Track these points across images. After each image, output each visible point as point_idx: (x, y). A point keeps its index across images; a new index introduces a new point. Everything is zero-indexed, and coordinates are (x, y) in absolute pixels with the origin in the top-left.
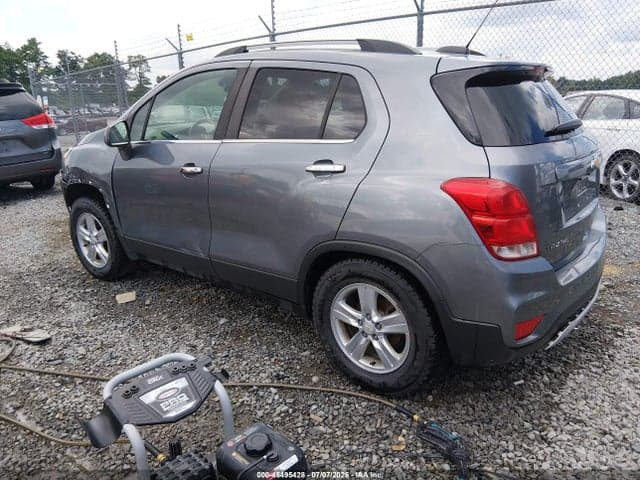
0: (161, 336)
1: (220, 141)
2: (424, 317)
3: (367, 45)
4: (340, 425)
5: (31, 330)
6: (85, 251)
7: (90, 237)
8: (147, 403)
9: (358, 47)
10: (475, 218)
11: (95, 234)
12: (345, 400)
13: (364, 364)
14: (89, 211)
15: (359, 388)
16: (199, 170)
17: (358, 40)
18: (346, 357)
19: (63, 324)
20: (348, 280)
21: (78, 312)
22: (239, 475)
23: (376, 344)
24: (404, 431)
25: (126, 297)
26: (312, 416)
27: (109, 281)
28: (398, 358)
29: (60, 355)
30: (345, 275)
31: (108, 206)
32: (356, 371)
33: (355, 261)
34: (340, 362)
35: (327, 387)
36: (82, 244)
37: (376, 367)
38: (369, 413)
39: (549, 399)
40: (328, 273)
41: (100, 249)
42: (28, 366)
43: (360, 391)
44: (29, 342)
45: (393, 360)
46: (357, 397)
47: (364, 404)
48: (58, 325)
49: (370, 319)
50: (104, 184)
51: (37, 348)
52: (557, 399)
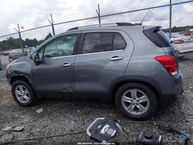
0: (62, 119)
1: (76, 55)
2: (153, 95)
3: (119, 24)
4: (136, 131)
5: (14, 127)
6: (19, 99)
7: (21, 93)
8: (103, 133)
9: (117, 25)
10: (165, 66)
11: (23, 92)
12: (132, 124)
13: (134, 113)
14: (21, 84)
15: (133, 120)
16: (70, 65)
17: (117, 23)
18: (128, 112)
19: (24, 123)
20: (127, 89)
21: (26, 118)
22: (152, 144)
23: (138, 106)
24: (154, 128)
25: (40, 111)
26: (126, 131)
27: (30, 107)
28: (146, 109)
29: (31, 133)
30: (126, 88)
31: (30, 82)
32: (132, 115)
33: (129, 83)
34: (126, 114)
35: (124, 122)
36: (17, 96)
37: (138, 113)
38: (141, 126)
39: (181, 112)
40: (120, 89)
41: (25, 97)
42: (22, 139)
43: (134, 121)
44: (16, 131)
45: (144, 110)
46: (135, 123)
47: (138, 124)
48: (22, 123)
49: (135, 99)
50: (28, 74)
51: (21, 132)
52: (182, 111)
